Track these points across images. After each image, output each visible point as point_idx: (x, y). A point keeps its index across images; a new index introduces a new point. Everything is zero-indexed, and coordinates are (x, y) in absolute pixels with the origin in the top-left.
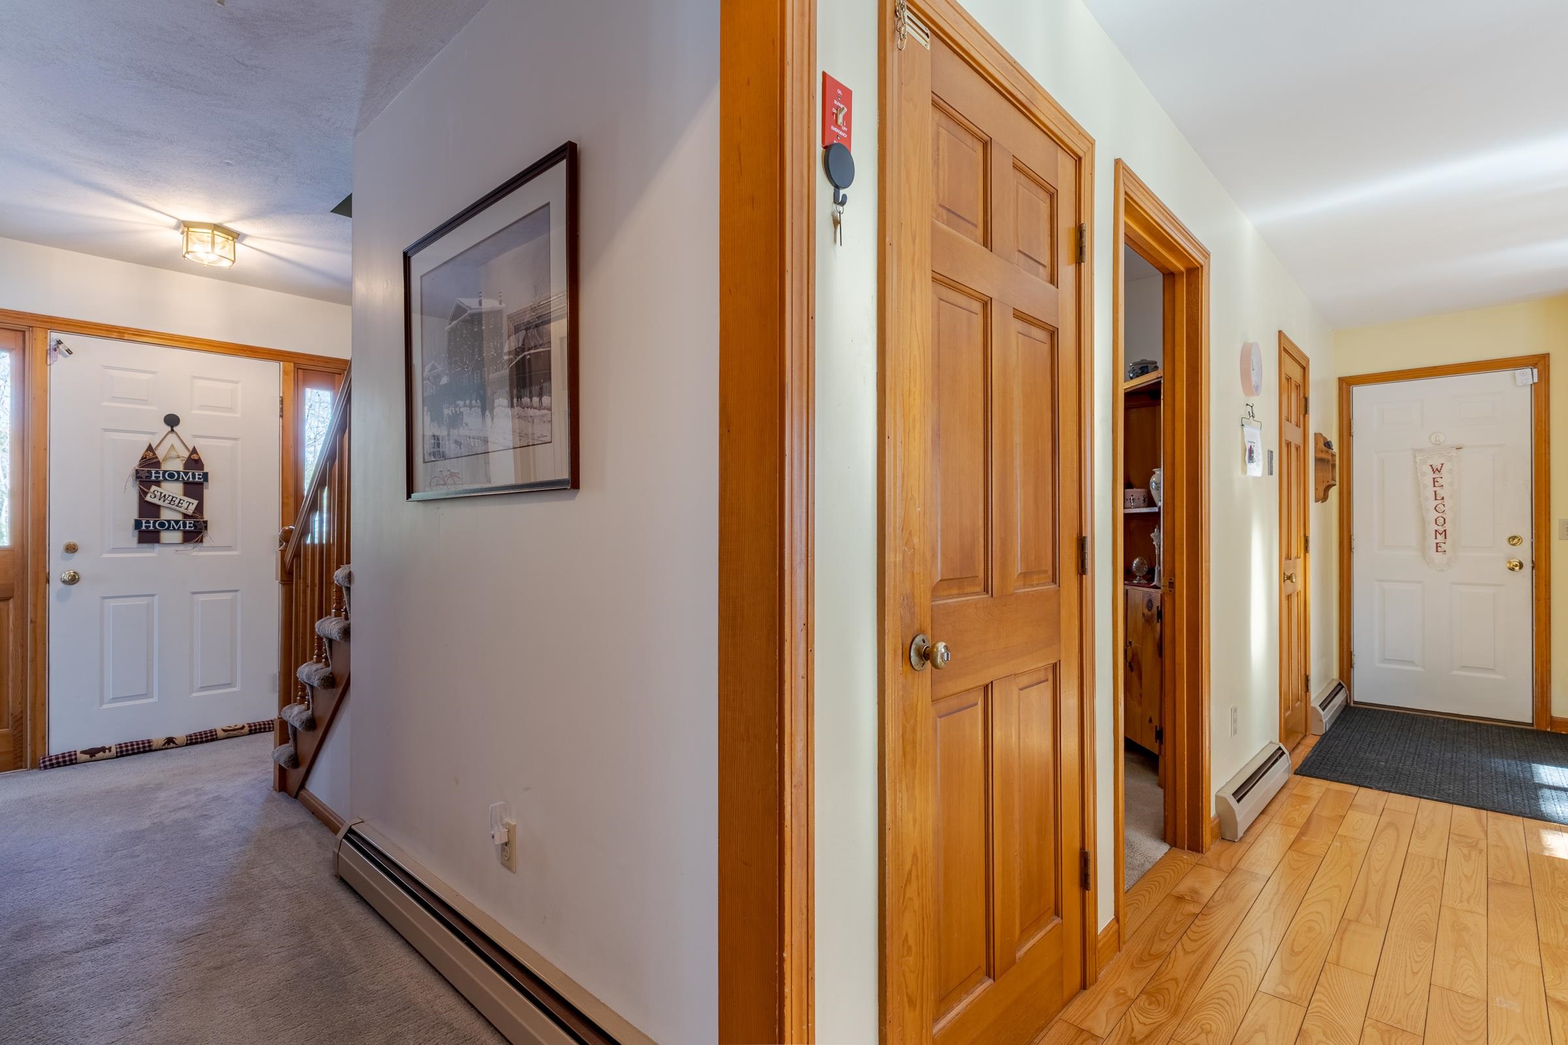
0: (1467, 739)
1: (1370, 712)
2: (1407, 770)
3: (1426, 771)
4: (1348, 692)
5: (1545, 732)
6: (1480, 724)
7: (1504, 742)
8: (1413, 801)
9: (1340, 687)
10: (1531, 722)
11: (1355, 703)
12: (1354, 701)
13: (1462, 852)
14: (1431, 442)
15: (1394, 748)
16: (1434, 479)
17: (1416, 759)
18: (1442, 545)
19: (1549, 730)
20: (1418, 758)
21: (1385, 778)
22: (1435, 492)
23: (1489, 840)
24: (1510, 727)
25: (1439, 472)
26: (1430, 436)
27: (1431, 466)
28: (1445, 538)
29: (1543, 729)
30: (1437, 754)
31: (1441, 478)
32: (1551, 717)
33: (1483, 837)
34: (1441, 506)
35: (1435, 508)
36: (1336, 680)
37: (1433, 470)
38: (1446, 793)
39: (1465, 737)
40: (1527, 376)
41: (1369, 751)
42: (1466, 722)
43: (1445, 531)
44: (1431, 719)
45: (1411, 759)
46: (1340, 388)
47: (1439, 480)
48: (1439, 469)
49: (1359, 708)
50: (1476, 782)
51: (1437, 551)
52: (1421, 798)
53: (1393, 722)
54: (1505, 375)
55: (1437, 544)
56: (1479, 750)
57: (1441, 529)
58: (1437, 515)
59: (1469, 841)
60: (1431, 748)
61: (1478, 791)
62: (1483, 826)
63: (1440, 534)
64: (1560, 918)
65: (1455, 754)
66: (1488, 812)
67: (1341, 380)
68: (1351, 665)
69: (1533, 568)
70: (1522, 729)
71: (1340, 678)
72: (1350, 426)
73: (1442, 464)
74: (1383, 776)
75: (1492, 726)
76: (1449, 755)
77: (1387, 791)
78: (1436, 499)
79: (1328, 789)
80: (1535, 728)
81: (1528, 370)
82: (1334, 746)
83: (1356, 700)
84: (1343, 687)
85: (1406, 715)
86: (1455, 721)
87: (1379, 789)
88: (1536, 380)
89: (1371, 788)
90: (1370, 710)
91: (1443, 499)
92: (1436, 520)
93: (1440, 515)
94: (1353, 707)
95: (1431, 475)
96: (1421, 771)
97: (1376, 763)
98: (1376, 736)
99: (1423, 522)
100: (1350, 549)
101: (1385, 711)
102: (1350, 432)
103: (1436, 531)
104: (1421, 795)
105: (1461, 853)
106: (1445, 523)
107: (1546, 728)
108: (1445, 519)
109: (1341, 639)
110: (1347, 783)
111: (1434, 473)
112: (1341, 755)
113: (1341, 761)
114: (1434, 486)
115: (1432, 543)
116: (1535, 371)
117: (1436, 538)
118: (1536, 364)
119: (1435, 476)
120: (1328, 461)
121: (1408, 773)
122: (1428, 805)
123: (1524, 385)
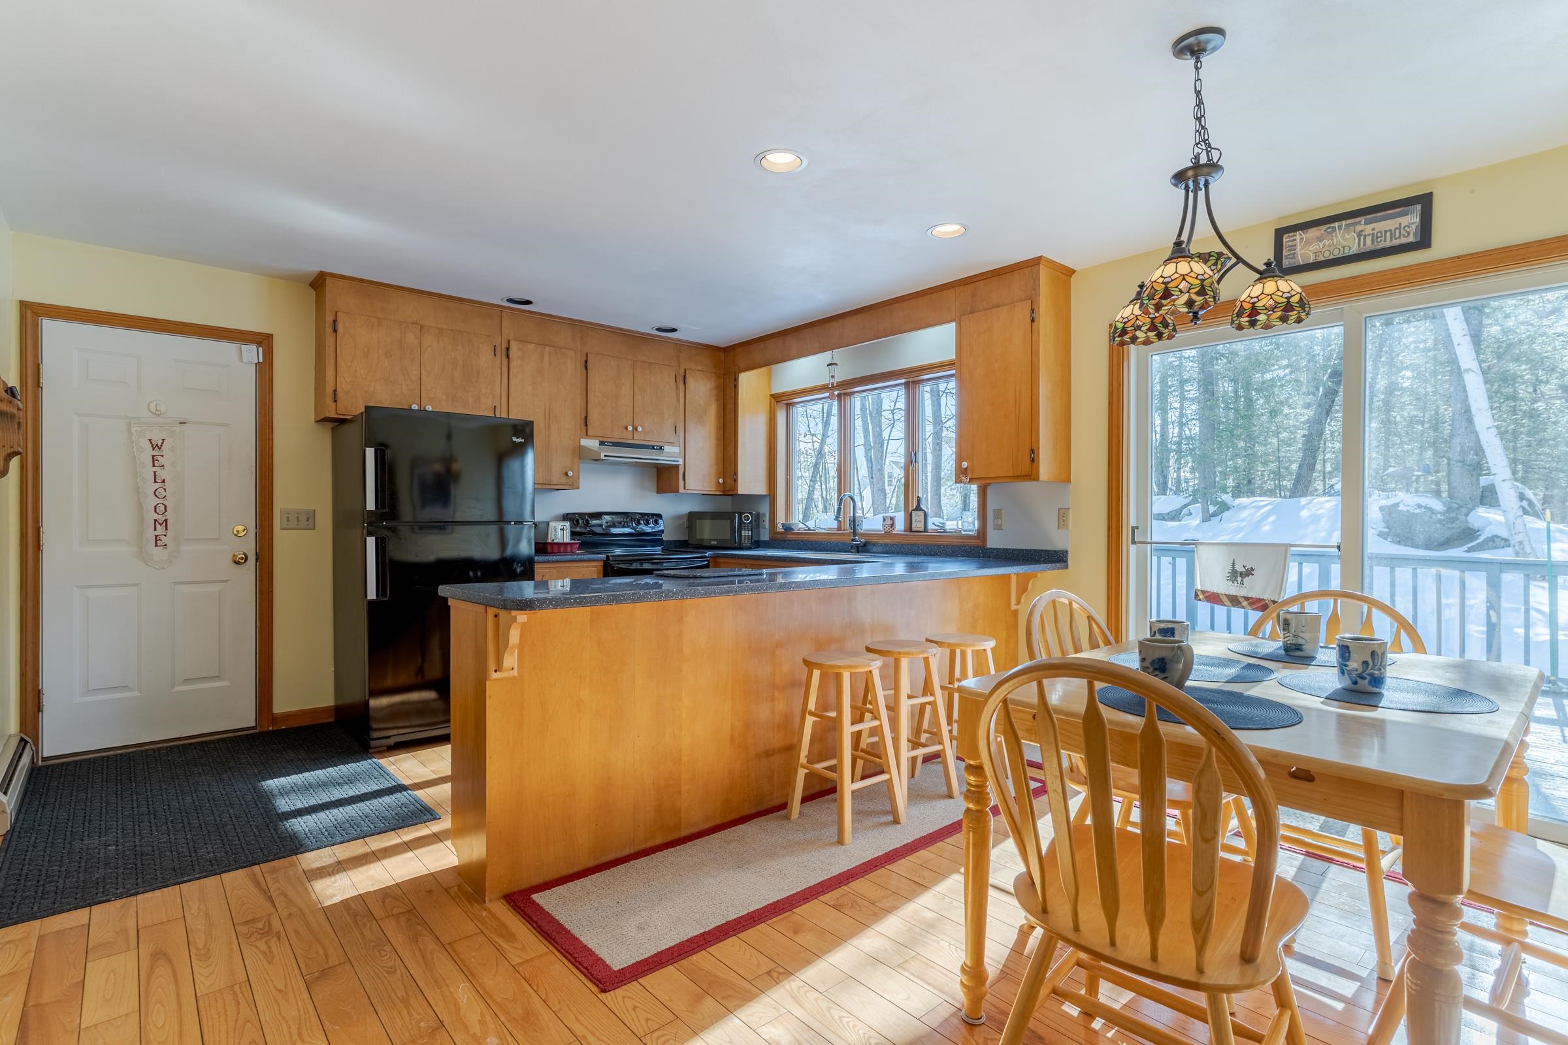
0: (200, 767)
1: (69, 768)
2: (147, 846)
3: (172, 836)
4: (34, 748)
5: (269, 732)
6: (206, 742)
7: (239, 758)
8: (169, 894)
9: (23, 743)
10: (254, 725)
11: (44, 759)
12: (42, 758)
13: (260, 950)
14: (150, 410)
15: (120, 815)
16: (153, 456)
17: (152, 821)
18: (162, 538)
19: (271, 728)
20: (155, 819)
21: (123, 873)
22: (155, 472)
23: (279, 911)
24: (236, 737)
25: (160, 448)
26: (149, 404)
27: (150, 440)
28: (166, 529)
29: (265, 729)
30: (175, 803)
31: (162, 456)
32: (273, 714)
33: (273, 910)
34: (161, 490)
35: (155, 493)
36: (15, 735)
37: (152, 446)
38: (207, 860)
39: (197, 766)
40: (252, 354)
41: (86, 834)
42: (190, 744)
43: (166, 520)
44: (151, 752)
45: (147, 823)
46: (23, 318)
47: (159, 458)
48: (159, 445)
49: (53, 765)
50: (232, 826)
51: (156, 545)
52: (179, 884)
53: (105, 772)
54: (230, 348)
55: (156, 536)
56: (218, 779)
57: (161, 518)
58: (158, 501)
59: (260, 925)
60: (165, 796)
61: (239, 840)
62: (265, 893)
63: (161, 524)
64: (393, 990)
65: (194, 795)
66: (261, 865)
67: (24, 306)
68: (39, 708)
69: (257, 560)
70: (247, 735)
71: (21, 731)
72: (39, 373)
73: (163, 440)
74: (120, 871)
75: (218, 741)
76: (189, 799)
77: (132, 895)
78: (155, 482)
79: (41, 938)
80: (257, 731)
81: (254, 347)
82: (31, 848)
83: (46, 755)
84: (26, 742)
85: (119, 757)
86: (177, 746)
87: (119, 897)
88: (261, 360)
89: (108, 901)
90: (68, 764)
91: (164, 481)
92: (155, 507)
93: (161, 501)
94: (42, 766)
95: (149, 452)
96: (164, 838)
97: (103, 851)
98: (89, 804)
99: (140, 506)
100: (38, 546)
101: (90, 759)
102: (39, 382)
103: (155, 520)
104: (179, 880)
105: (258, 952)
106: (166, 511)
107: (269, 727)
108: (165, 507)
109: (23, 675)
110: (70, 910)
111: (153, 449)
112: (47, 859)
113: (50, 873)
114: (154, 466)
115: (151, 534)
116: (260, 349)
117: (155, 530)
118: (261, 342)
119: (155, 453)
120: (12, 416)
121: (150, 848)
122: (191, 889)
123: (250, 363)
